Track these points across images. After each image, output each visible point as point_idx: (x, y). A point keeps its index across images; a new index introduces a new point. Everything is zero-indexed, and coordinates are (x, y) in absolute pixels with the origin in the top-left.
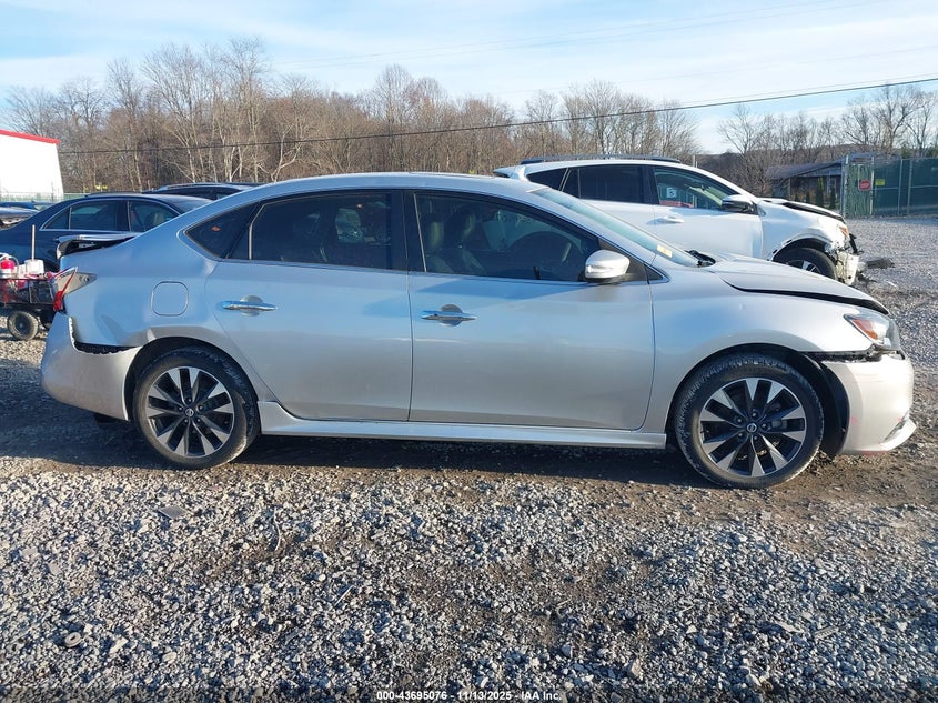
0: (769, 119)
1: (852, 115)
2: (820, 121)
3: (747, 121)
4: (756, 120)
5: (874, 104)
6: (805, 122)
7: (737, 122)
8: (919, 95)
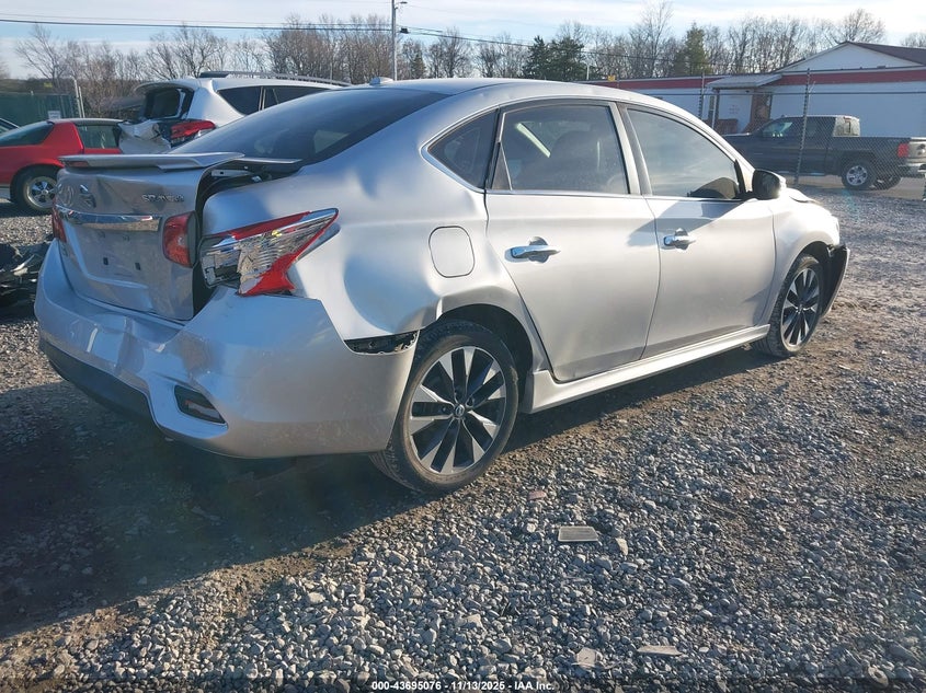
0: (72, 46)
1: (155, 51)
2: (126, 53)
3: (50, 44)
4: (59, 44)
5: (176, 43)
6: (111, 54)
7: (38, 45)
8: (213, 40)
